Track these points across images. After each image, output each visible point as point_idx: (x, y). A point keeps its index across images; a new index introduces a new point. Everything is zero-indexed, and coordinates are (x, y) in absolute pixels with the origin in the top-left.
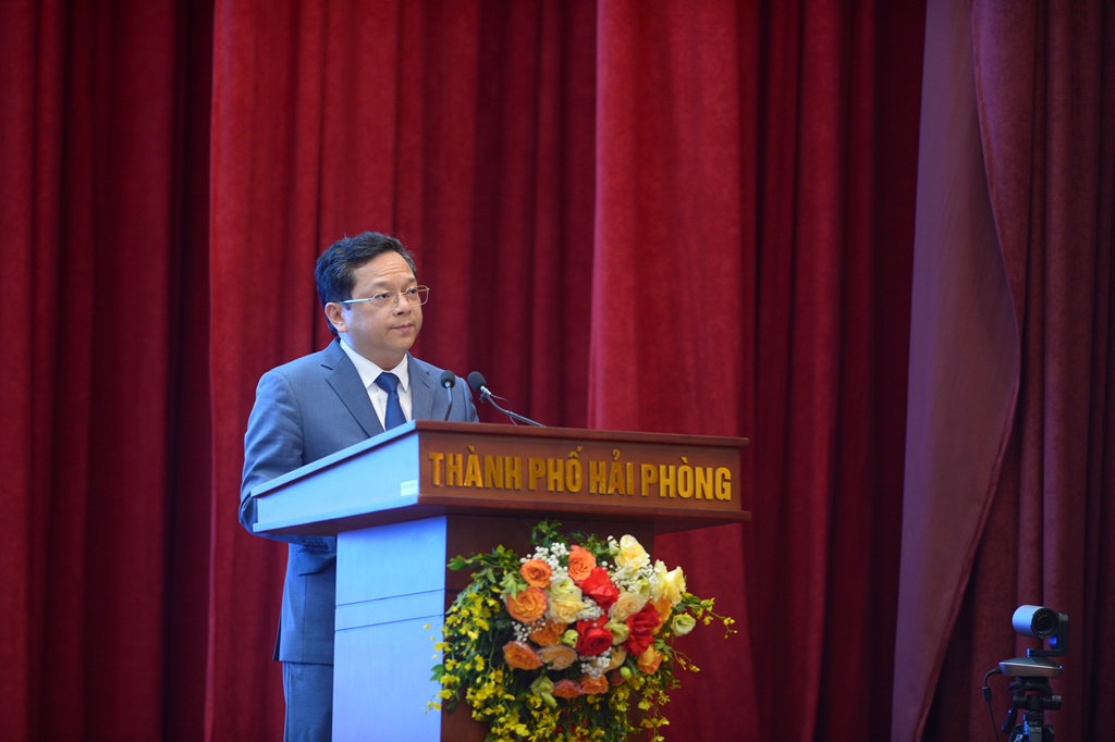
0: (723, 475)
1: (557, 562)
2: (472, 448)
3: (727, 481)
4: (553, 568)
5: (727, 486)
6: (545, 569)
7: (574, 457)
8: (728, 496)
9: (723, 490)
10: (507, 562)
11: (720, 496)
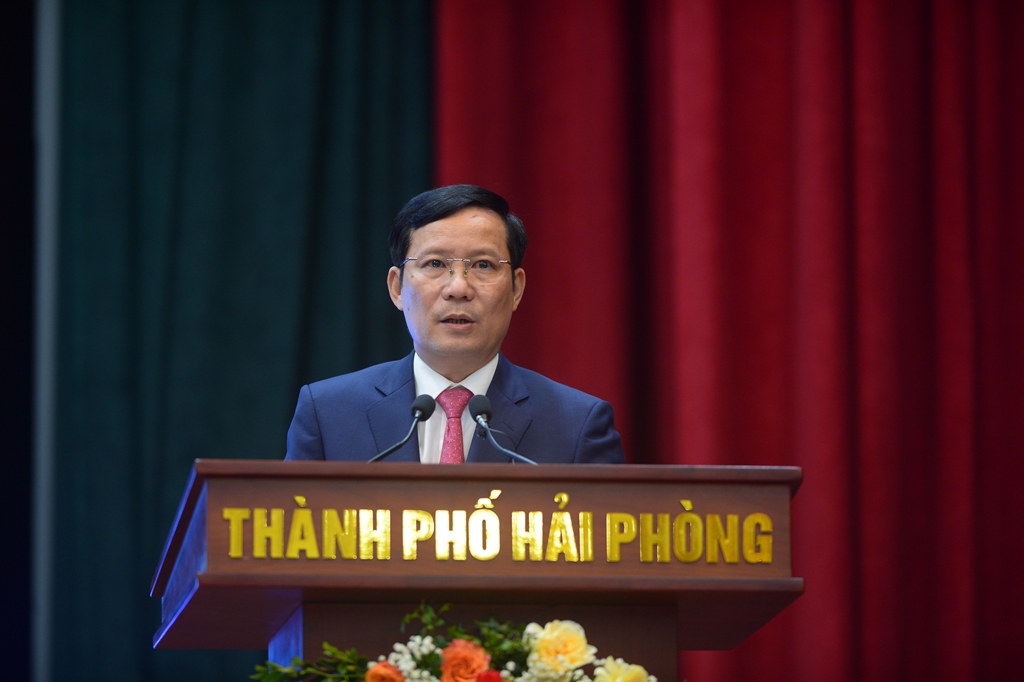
0: (758, 526)
1: (412, 664)
2: (301, 500)
3: (766, 533)
4: (405, 674)
5: (766, 543)
6: (394, 676)
7: (484, 507)
8: (766, 557)
9: (758, 549)
10: (351, 668)
11: (751, 556)
